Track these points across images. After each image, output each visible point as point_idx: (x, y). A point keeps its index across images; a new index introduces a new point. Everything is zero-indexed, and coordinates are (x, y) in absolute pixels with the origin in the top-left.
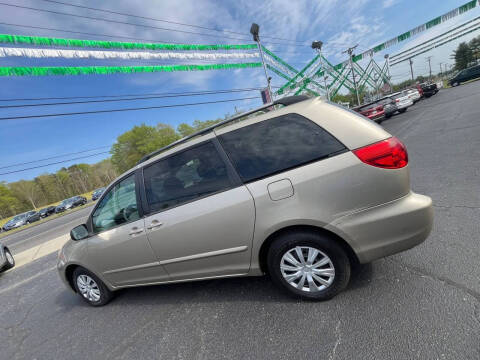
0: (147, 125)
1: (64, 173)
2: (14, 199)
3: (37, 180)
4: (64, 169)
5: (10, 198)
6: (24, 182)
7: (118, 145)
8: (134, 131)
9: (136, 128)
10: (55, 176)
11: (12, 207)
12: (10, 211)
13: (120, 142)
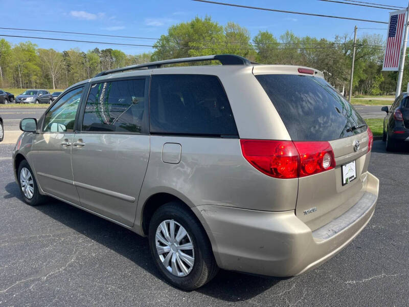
0: (213, 21)
1: (95, 56)
2: (38, 69)
3: (66, 54)
4: (97, 50)
5: (35, 67)
6: (53, 52)
7: (167, 40)
8: (193, 25)
9: (198, 20)
10: (85, 56)
11: (33, 78)
12: (30, 82)
13: (171, 35)
